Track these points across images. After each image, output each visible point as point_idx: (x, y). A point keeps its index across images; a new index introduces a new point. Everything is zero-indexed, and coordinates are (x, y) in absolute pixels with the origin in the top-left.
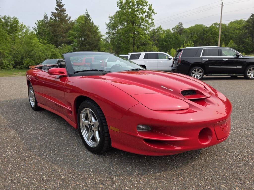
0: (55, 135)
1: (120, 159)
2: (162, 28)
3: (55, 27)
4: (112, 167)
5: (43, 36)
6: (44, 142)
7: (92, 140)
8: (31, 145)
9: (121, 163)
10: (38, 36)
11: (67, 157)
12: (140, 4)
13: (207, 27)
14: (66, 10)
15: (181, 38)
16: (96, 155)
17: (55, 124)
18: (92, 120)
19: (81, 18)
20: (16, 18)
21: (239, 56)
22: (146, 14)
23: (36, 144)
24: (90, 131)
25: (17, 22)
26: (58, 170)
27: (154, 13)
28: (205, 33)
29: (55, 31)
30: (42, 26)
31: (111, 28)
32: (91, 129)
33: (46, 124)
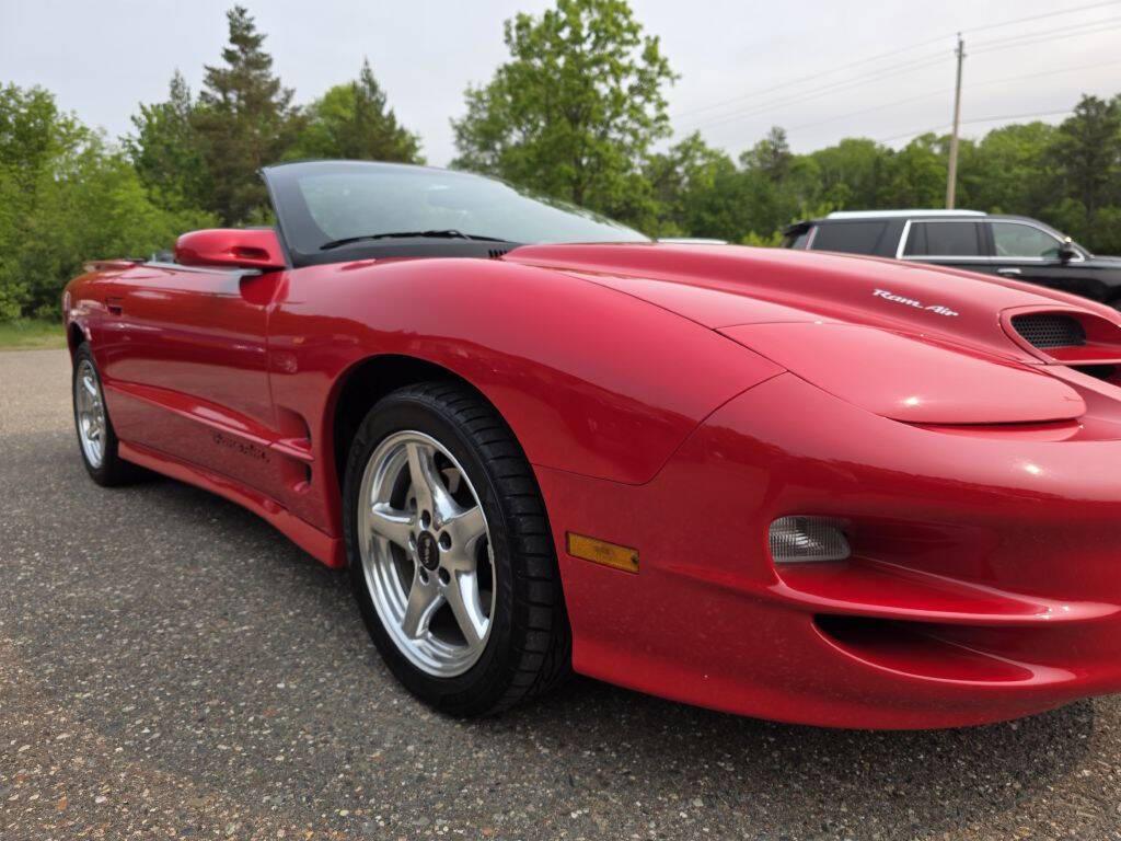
0: (210, 609)
1: (617, 751)
2: (702, 144)
3: (221, 134)
4: (581, 806)
5: (167, 175)
6: (140, 644)
7: (430, 635)
8: (61, 662)
9: (628, 774)
10: (144, 173)
11: (278, 735)
12: (606, 31)
13: (891, 152)
14: (270, 62)
15: (780, 194)
16: (458, 726)
17: (212, 550)
18: (435, 505)
19: (337, 97)
20: (43, 94)
21: (1071, 255)
22: (632, 80)
23: (94, 660)
24: (426, 578)
25: (50, 113)
26: (222, 829)
27: (668, 74)
28: (884, 175)
29: (220, 151)
30: (161, 129)
31: (473, 142)
32: (433, 560)
33: (158, 552)
